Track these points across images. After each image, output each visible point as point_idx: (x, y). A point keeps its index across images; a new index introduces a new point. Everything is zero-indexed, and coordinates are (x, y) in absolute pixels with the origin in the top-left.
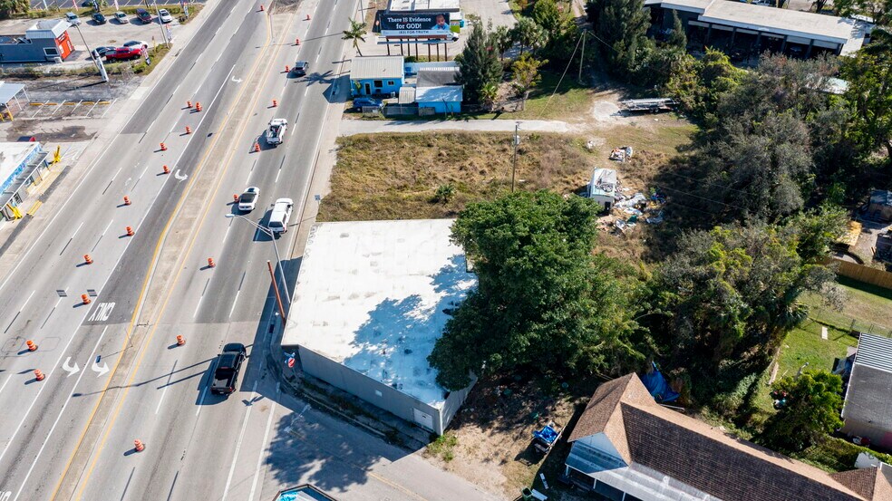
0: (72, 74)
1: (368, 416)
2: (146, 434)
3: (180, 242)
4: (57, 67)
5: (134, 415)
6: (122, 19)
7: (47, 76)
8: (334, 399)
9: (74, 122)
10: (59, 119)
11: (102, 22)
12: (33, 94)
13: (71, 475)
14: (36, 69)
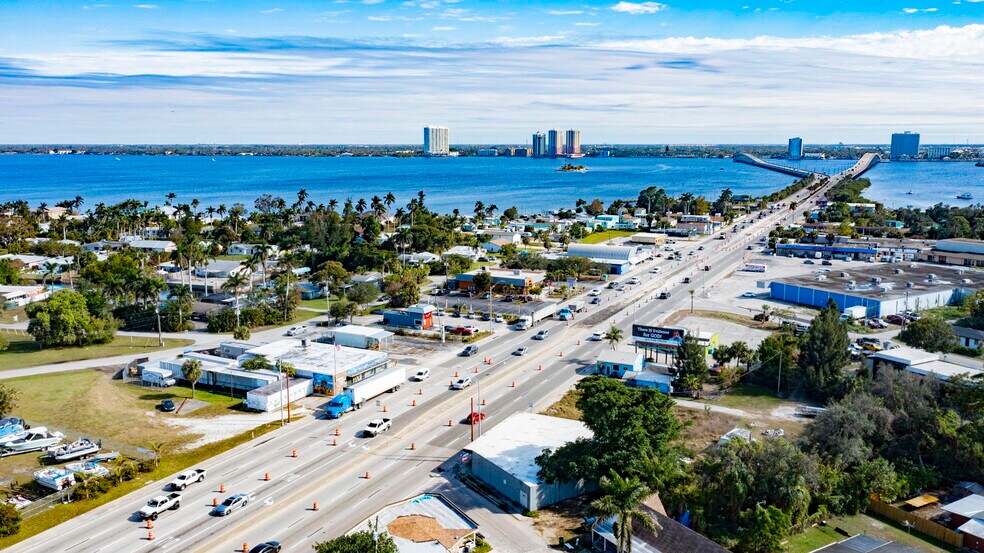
0: (425, 336)
1: (494, 496)
2: (373, 475)
3: (438, 414)
4: (418, 332)
5: (374, 465)
6: (471, 316)
7: (410, 335)
8: (482, 487)
9: (413, 357)
10: (405, 354)
11: (458, 316)
12: (397, 342)
13: (331, 477)
14: (405, 331)
